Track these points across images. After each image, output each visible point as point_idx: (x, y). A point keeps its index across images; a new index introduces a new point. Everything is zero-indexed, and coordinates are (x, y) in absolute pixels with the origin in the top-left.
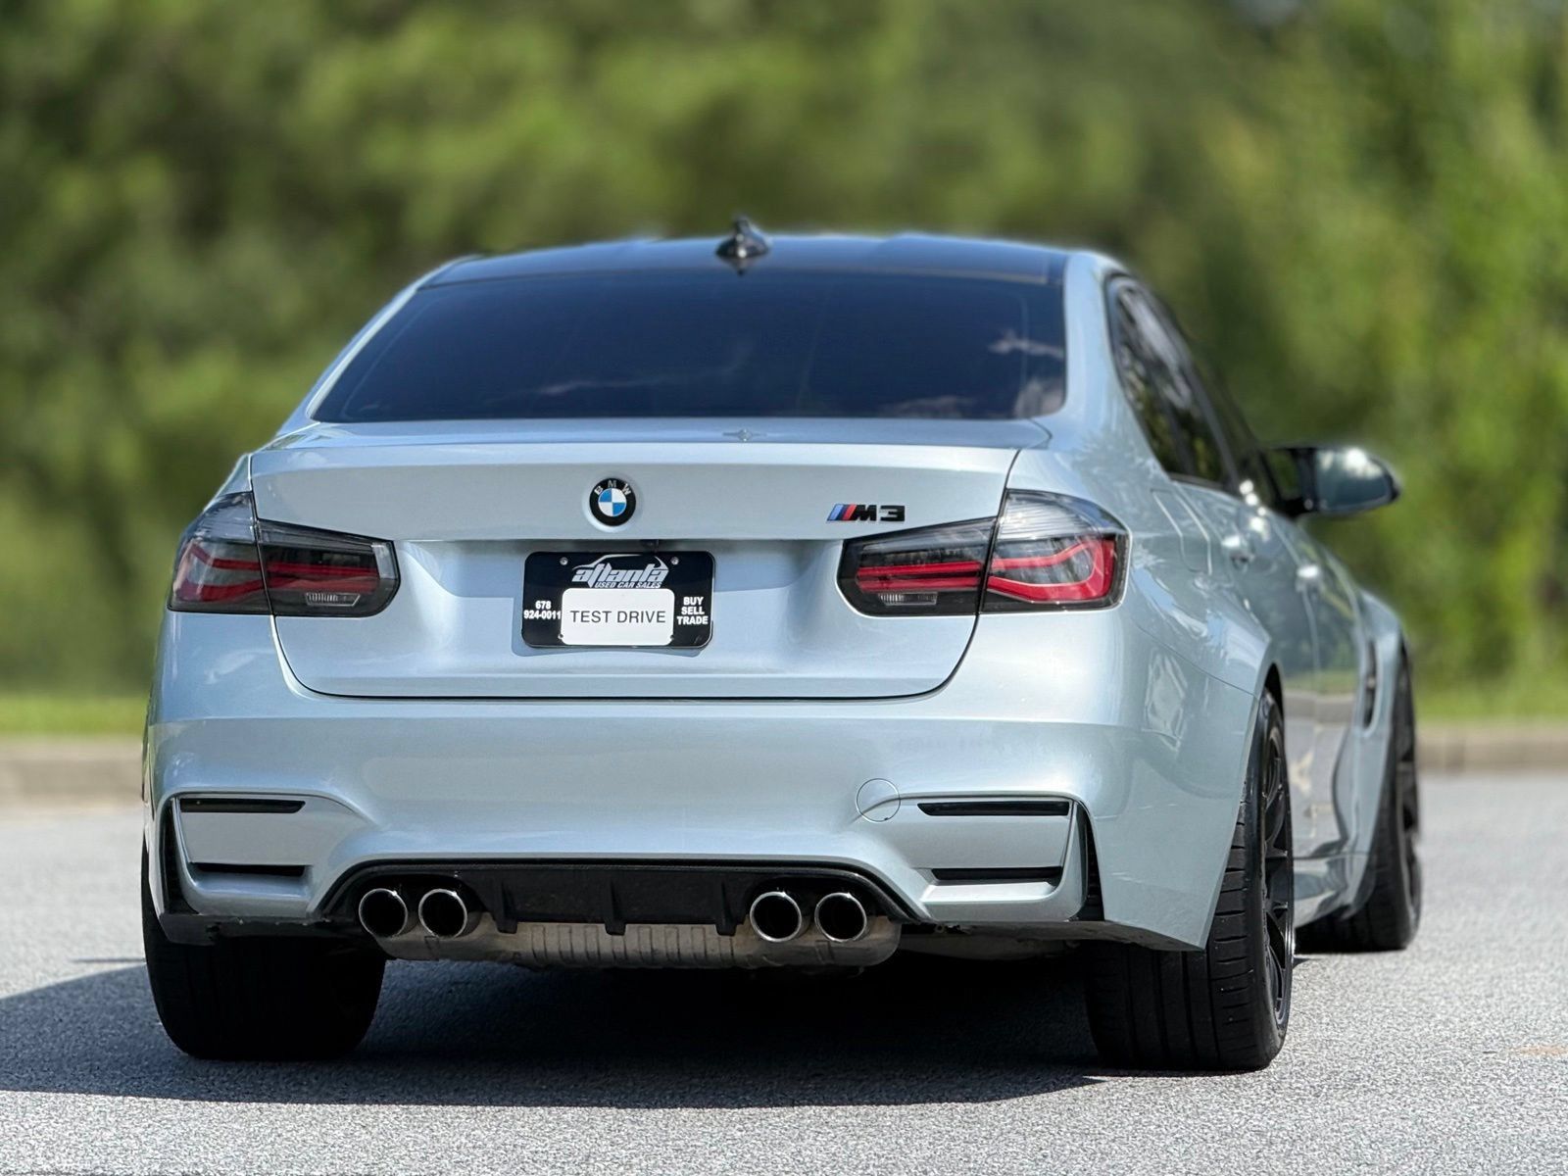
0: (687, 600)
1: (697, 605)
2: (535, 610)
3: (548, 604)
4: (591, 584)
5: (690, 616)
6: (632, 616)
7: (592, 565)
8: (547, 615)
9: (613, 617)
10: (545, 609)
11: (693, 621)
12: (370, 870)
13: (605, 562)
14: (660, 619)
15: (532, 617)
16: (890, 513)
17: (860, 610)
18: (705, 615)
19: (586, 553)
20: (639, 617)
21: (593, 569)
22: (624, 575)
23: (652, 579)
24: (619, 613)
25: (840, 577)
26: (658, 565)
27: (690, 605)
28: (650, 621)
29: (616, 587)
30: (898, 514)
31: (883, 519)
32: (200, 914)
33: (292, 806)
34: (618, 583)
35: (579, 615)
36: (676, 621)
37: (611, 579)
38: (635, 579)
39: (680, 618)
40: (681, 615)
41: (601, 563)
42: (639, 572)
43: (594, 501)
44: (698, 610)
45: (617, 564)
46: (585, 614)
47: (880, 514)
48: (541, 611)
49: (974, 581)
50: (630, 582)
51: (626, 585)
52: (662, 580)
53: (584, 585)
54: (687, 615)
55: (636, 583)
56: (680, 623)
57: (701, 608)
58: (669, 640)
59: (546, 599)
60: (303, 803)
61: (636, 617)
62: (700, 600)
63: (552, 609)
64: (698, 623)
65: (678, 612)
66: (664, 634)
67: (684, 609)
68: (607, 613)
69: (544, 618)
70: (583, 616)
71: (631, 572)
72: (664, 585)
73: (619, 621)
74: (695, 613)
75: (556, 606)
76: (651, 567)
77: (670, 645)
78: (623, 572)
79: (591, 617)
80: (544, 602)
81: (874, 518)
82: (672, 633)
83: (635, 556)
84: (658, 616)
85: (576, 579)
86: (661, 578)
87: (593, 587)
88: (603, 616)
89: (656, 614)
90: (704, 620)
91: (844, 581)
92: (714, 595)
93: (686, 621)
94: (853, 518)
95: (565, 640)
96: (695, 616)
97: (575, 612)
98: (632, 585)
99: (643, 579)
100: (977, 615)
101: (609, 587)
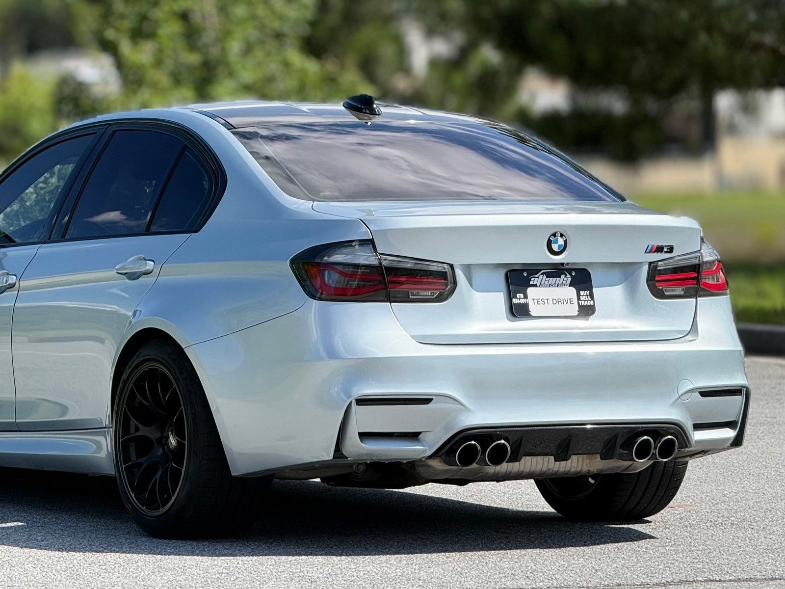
0: (582, 293)
1: (587, 295)
2: (517, 298)
3: (522, 295)
4: (538, 285)
5: (585, 301)
6: (559, 301)
7: (537, 276)
8: (523, 301)
9: (550, 301)
10: (521, 298)
11: (586, 303)
12: (469, 432)
13: (543, 274)
14: (571, 302)
15: (516, 302)
16: (668, 249)
17: (656, 297)
18: (592, 300)
19: (533, 270)
20: (562, 302)
21: (538, 277)
22: (552, 280)
23: (564, 282)
24: (553, 299)
25: (648, 280)
26: (566, 275)
27: (584, 295)
28: (567, 303)
29: (549, 287)
30: (671, 249)
31: (665, 252)
32: (349, 459)
33: (427, 401)
34: (550, 285)
35: (535, 301)
36: (579, 303)
37: (546, 282)
38: (557, 283)
39: (580, 302)
40: (580, 300)
41: (541, 274)
42: (558, 279)
43: (549, 243)
44: (588, 298)
45: (549, 275)
46: (538, 300)
47: (665, 249)
48: (520, 299)
49: (695, 282)
50: (555, 284)
51: (554, 286)
52: (569, 283)
53: (535, 286)
54: (583, 300)
55: (558, 284)
56: (581, 304)
57: (589, 297)
58: (577, 313)
59: (521, 293)
60: (432, 399)
61: (561, 302)
62: (588, 292)
63: (524, 298)
64: (589, 304)
65: (579, 299)
66: (574, 310)
67: (581, 297)
68: (547, 299)
69: (521, 302)
70: (537, 301)
71: (555, 279)
72: (571, 285)
73: (553, 304)
74: (587, 299)
75: (526, 297)
76: (563, 276)
77: (577, 315)
78: (551, 279)
79: (541, 302)
80: (520, 294)
81: (662, 251)
82: (578, 309)
83: (556, 271)
84: (570, 301)
85: (531, 283)
86: (569, 282)
87: (540, 287)
88: (546, 301)
89: (569, 300)
90: (591, 303)
91: (649, 282)
92: (594, 289)
93: (583, 303)
94: (655, 252)
95: (531, 313)
96: (587, 301)
97: (534, 299)
98: (556, 285)
99: (561, 283)
100: (696, 299)
101: (546, 287)
